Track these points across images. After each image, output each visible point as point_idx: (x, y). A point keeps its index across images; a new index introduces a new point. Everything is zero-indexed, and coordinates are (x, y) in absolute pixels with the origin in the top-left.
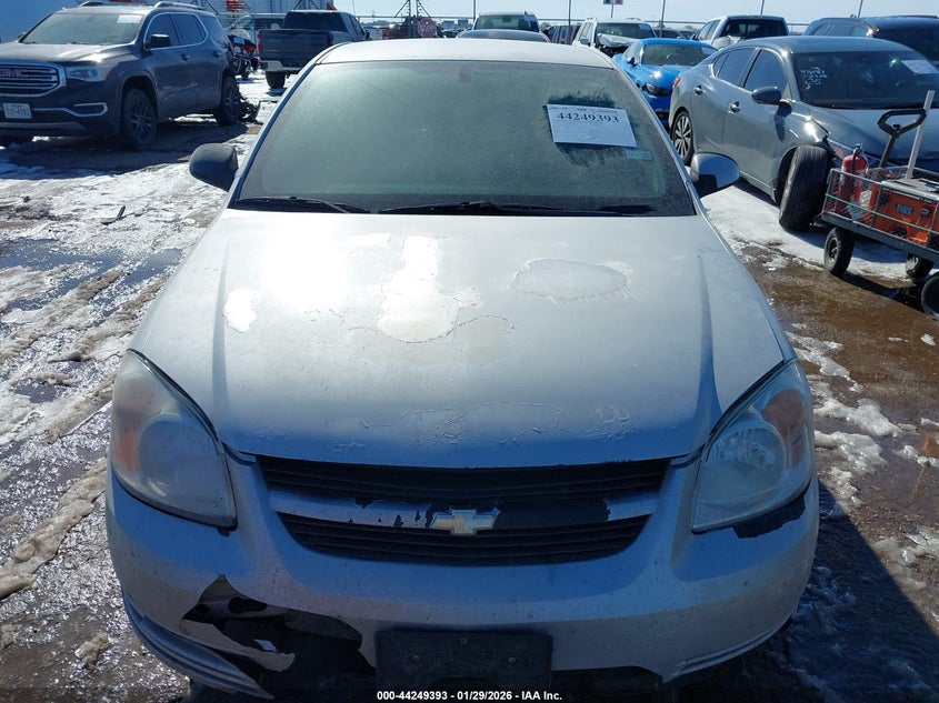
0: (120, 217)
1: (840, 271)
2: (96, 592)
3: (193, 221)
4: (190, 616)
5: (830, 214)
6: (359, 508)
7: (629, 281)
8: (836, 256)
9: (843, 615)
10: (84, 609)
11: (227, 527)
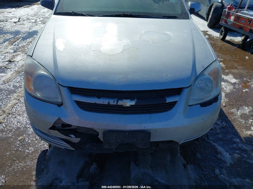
0: (19, 21)
1: (223, 39)
2: (22, 123)
3: (41, 23)
4: (51, 129)
5: (222, 23)
6: (98, 99)
7: (172, 38)
8: (223, 35)
9: (222, 128)
10: (19, 128)
11: (60, 105)
